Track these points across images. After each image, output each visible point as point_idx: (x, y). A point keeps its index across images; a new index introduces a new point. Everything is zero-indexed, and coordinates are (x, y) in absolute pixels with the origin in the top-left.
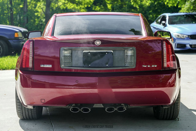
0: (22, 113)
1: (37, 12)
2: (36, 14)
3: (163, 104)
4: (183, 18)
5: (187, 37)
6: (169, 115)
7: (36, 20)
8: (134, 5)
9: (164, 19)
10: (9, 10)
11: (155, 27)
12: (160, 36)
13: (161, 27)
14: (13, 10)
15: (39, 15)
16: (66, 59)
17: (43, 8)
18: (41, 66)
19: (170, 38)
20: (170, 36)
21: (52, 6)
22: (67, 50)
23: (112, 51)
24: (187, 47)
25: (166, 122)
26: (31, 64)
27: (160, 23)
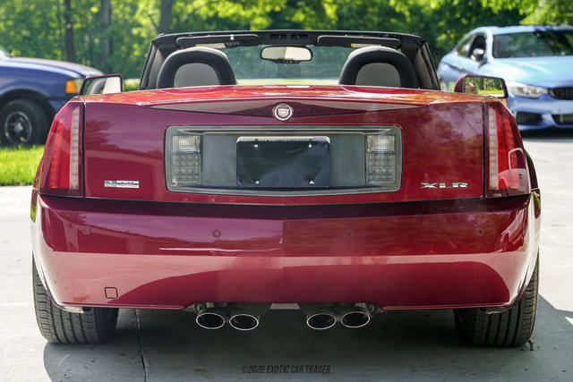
0: (54, 326)
1: (139, 25)
2: (135, 31)
3: (487, 305)
4: (532, 41)
5: (545, 95)
6: (502, 335)
7: (135, 46)
8: (396, 5)
9: (480, 42)
10: (63, 21)
11: (454, 65)
12: (473, 90)
13: (471, 64)
14: (71, 20)
15: (144, 34)
16: (183, 163)
17: (154, 14)
18: (106, 185)
19: (503, 95)
20: (502, 91)
21: (178, 10)
22: (187, 135)
23: (328, 139)
24: (544, 121)
25: (492, 354)
26: (77, 178)
27: (469, 54)
